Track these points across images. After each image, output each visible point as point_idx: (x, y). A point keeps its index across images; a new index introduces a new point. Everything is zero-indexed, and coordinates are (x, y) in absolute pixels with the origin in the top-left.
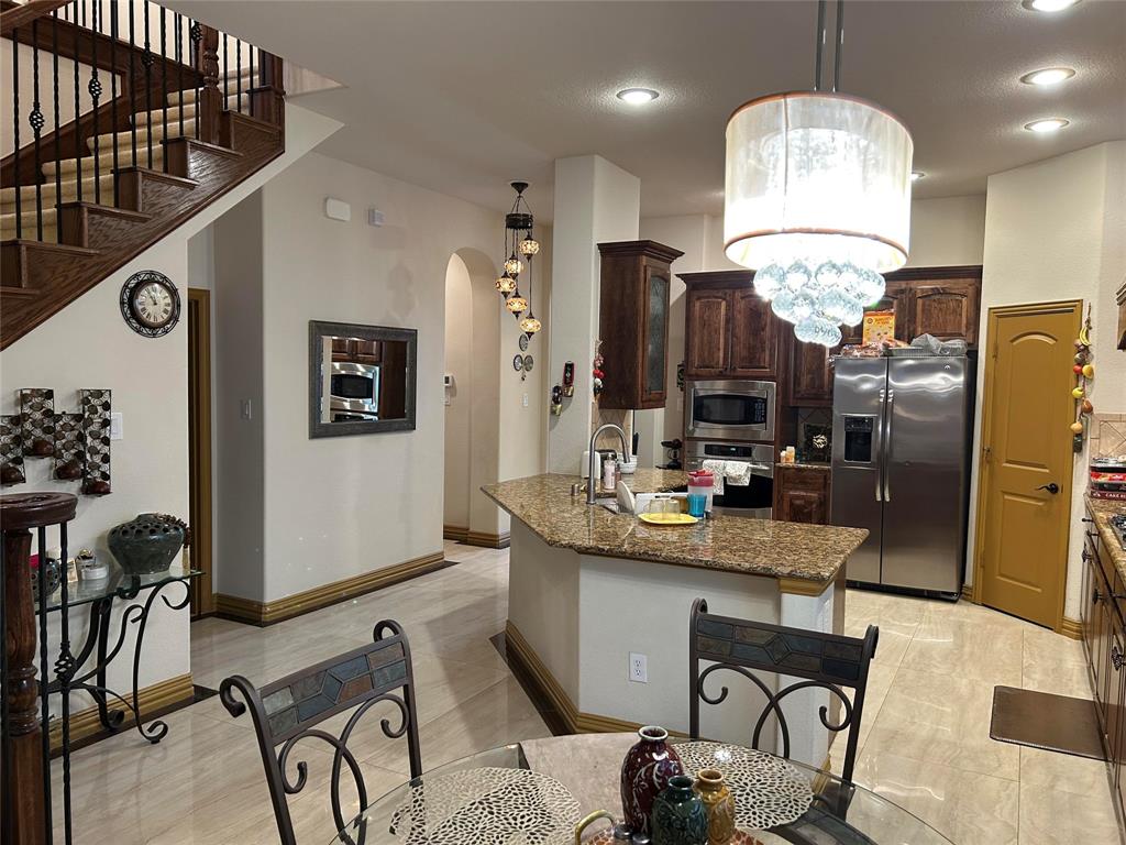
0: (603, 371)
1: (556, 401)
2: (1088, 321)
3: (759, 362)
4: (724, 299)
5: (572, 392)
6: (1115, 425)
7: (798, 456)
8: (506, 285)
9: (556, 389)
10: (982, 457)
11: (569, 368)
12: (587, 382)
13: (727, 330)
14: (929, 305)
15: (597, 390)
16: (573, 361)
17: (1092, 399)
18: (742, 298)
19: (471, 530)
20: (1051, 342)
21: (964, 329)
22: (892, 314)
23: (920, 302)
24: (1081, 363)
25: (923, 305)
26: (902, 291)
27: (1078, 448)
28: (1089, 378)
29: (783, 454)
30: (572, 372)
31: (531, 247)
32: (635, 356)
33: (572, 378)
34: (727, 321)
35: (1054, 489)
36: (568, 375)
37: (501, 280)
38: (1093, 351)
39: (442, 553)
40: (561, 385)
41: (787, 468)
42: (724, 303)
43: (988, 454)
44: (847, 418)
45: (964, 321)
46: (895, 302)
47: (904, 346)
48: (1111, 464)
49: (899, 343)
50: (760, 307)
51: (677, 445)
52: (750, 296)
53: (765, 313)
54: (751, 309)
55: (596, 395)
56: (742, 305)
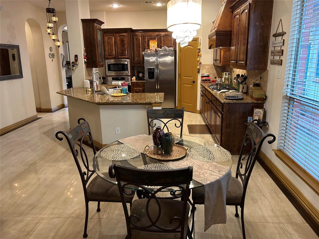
0: (86, 57)
1: (73, 66)
2: (200, 43)
3: (124, 54)
4: (113, 36)
5: (78, 63)
6: (206, 66)
7: (136, 79)
8: (49, 31)
10: (178, 76)
11: (76, 56)
12: (82, 60)
13: (115, 45)
14: (165, 39)
15: (85, 63)
16: (74, 55)
17: (201, 61)
18: (118, 36)
19: (42, 108)
20: (192, 48)
21: (172, 45)
22: (156, 41)
23: (162, 38)
24: (199, 52)
25: (163, 39)
26: (158, 35)
27: (199, 72)
28: (200, 56)
29: (133, 78)
30: (77, 57)
31: (54, 19)
32: (96, 52)
33: (77, 59)
34: (115, 43)
35: (194, 82)
36: (76, 58)
37: (47, 29)
38: (201, 49)
39: (37, 115)
40: (74, 61)
41: (134, 82)
42: (113, 37)
43: (180, 75)
44: (148, 68)
45: (172, 43)
46: (157, 38)
47: (160, 49)
48: (205, 75)
49: (159, 48)
50: (123, 39)
51: (104, 78)
52: (121, 36)
53: (125, 40)
54: (121, 39)
55: (85, 64)
56: (118, 38)
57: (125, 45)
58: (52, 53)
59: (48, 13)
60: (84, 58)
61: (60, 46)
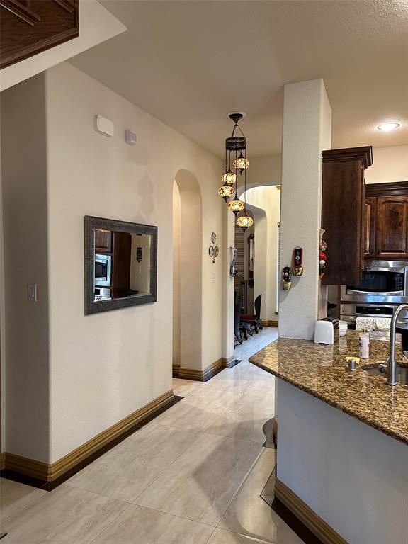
1: (286, 279)
3: (397, 248)
4: (370, 204)
5: (302, 271)
8: (227, 191)
9: (286, 269)
11: (298, 252)
12: (313, 264)
13: (371, 226)
15: (321, 270)
16: (293, 249)
18: (384, 203)
19: (181, 367)
30: (301, 256)
31: (241, 164)
33: (301, 260)
34: (372, 219)
36: (298, 258)
37: (223, 188)
39: (172, 391)
40: (289, 266)
42: (369, 207)
50: (397, 209)
51: (330, 306)
52: (390, 201)
53: (402, 213)
54: (391, 210)
55: (320, 274)
56: (382, 208)
57: (400, 224)
58: (214, 245)
59: (228, 151)
60: (321, 258)
61: (247, 227)
